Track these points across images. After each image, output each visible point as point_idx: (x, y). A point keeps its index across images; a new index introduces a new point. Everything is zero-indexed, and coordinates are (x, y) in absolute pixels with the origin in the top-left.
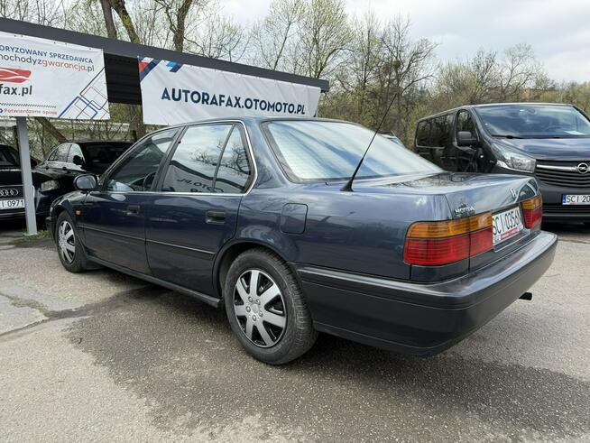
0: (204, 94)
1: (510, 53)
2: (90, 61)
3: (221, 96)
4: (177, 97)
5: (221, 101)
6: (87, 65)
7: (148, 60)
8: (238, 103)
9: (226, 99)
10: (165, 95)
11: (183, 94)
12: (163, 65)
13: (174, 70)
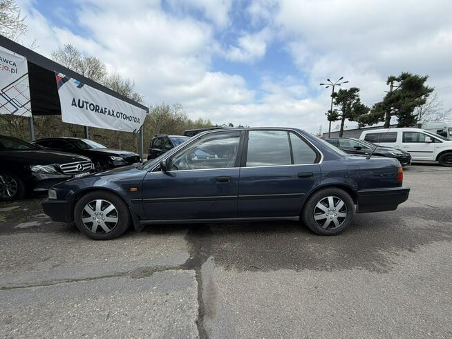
0: (97, 106)
1: (174, 106)
2: (14, 64)
3: (105, 109)
4: (81, 105)
5: (105, 112)
6: (11, 67)
7: (62, 75)
8: (113, 114)
9: (107, 111)
10: (74, 103)
11: (85, 104)
12: (72, 82)
13: (80, 87)
